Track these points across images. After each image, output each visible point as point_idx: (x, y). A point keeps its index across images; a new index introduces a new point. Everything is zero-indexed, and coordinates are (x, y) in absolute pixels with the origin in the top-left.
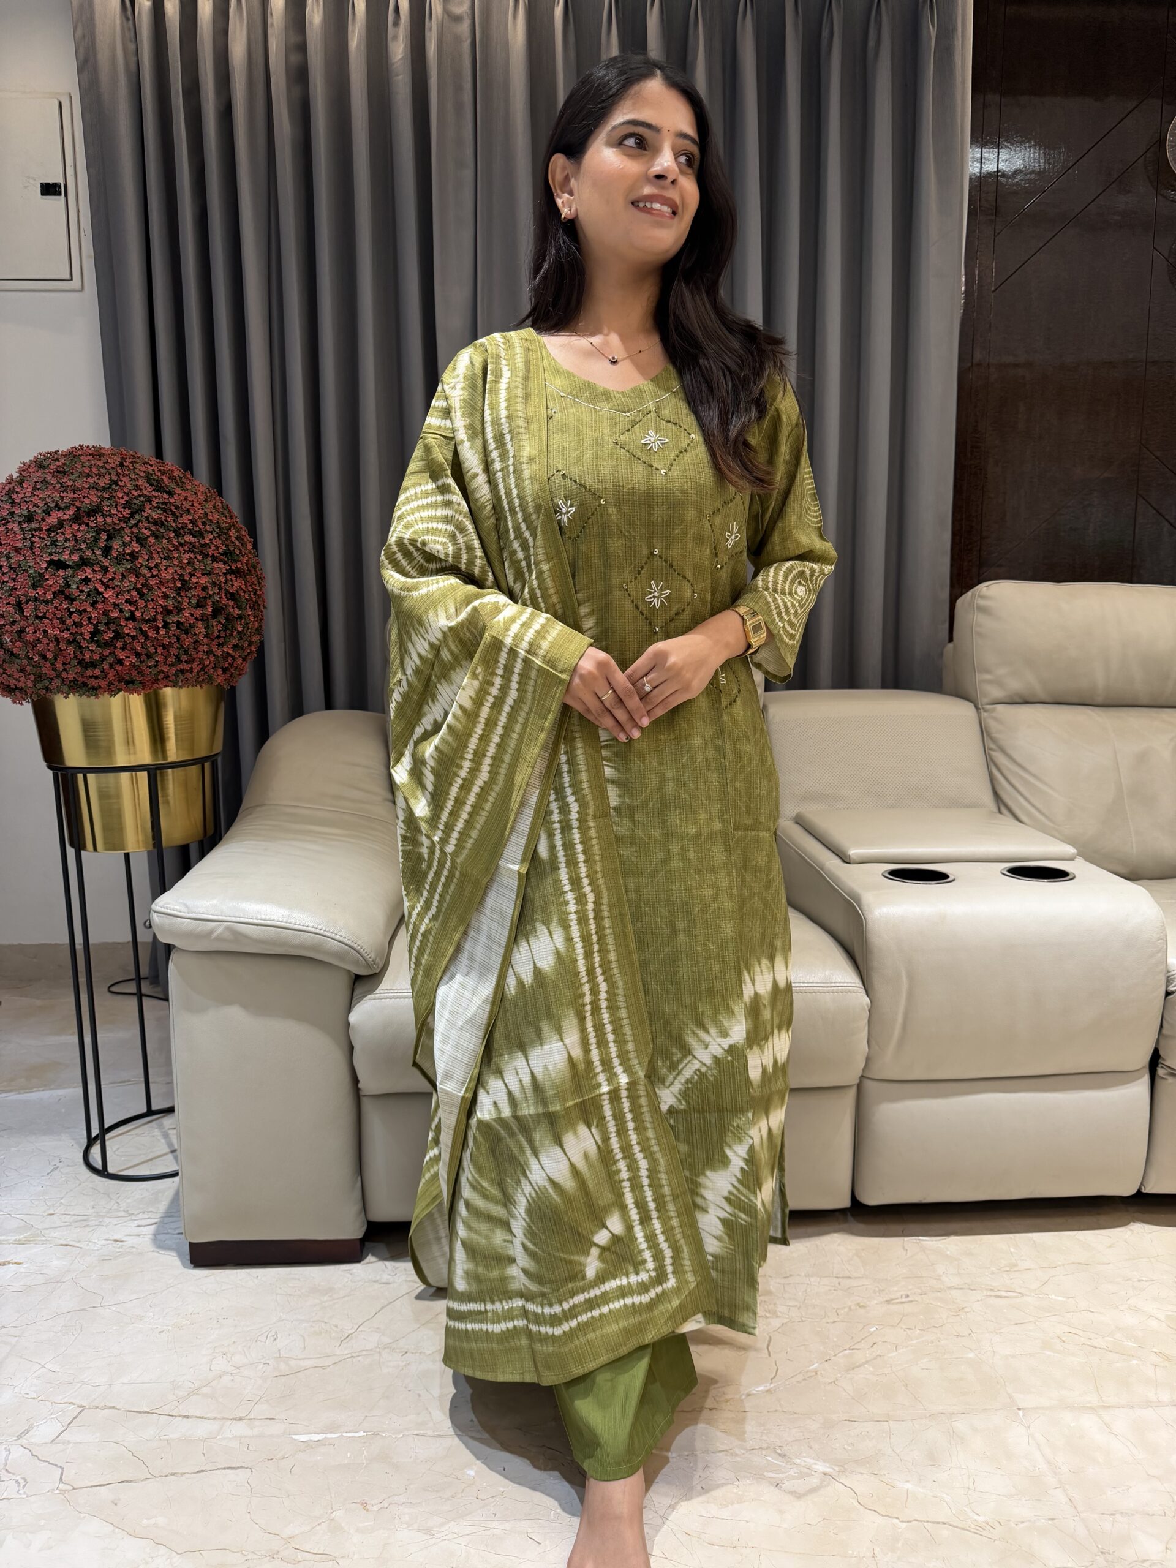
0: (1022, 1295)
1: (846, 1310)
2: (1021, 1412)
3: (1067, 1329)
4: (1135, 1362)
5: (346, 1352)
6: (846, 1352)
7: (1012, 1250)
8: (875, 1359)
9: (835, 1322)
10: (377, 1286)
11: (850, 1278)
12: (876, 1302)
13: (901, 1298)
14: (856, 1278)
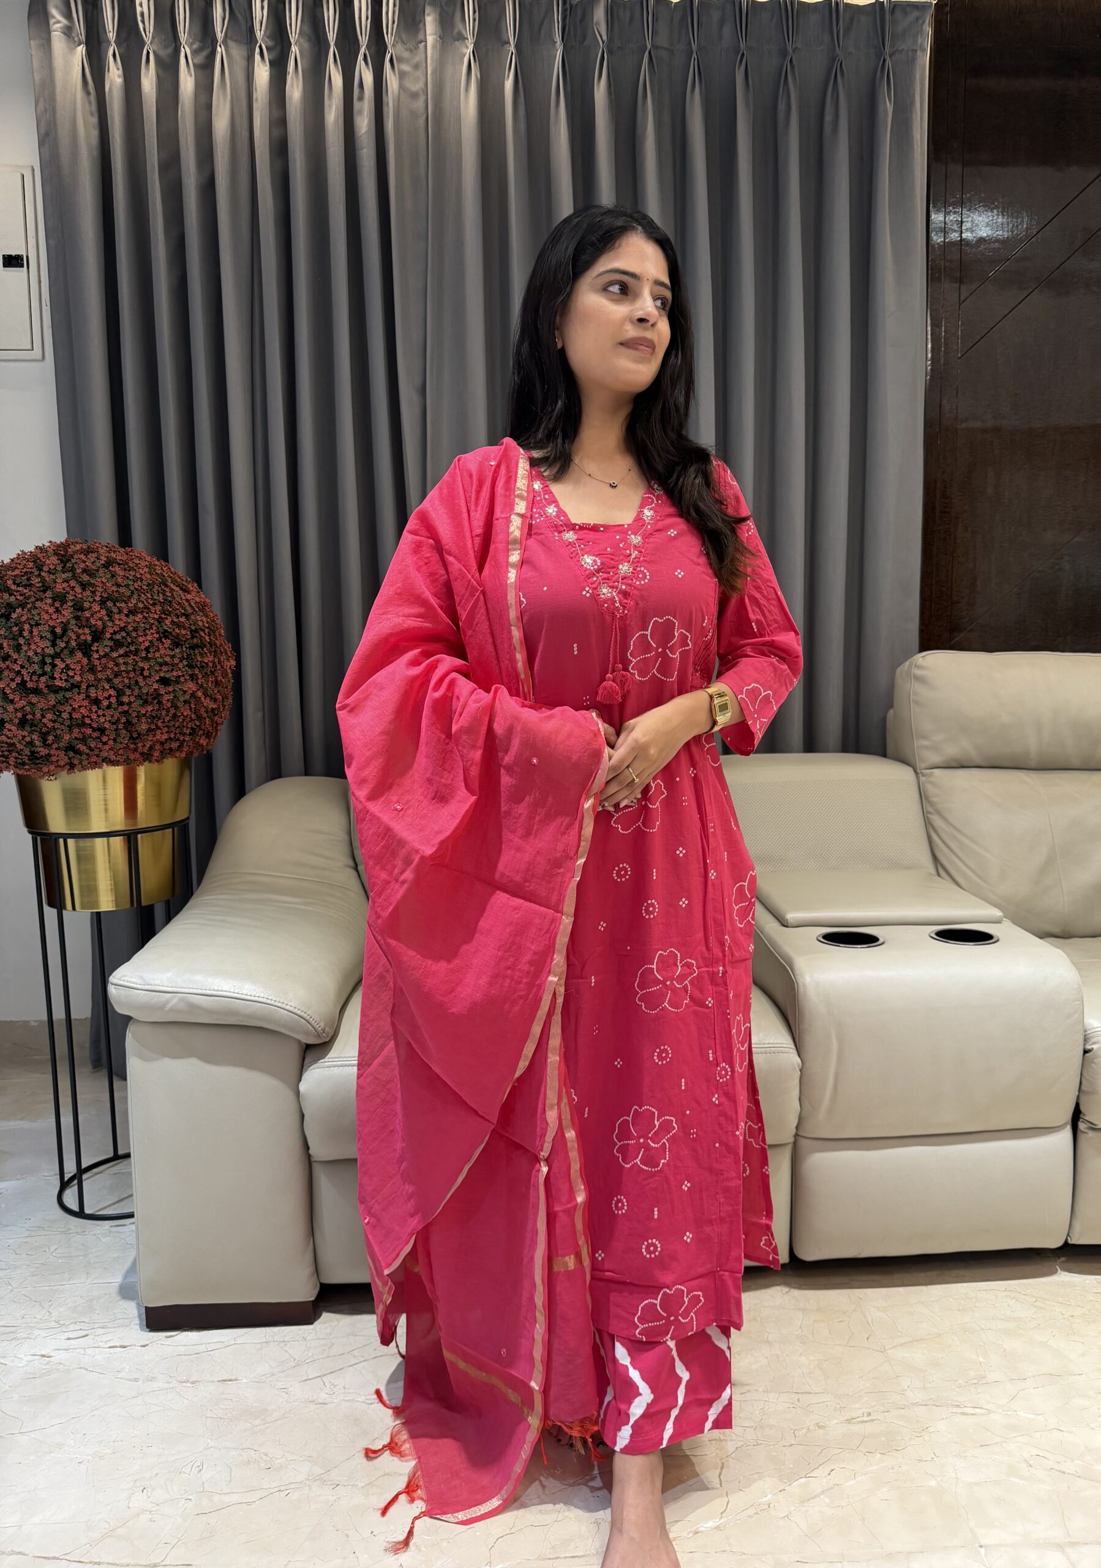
0: (989, 1412)
1: (804, 1431)
2: (982, 1550)
3: (1035, 1451)
6: (802, 1480)
7: (981, 1359)
8: (832, 1488)
9: (792, 1445)
11: (811, 1393)
12: (836, 1421)
13: (863, 1416)
14: (816, 1393)
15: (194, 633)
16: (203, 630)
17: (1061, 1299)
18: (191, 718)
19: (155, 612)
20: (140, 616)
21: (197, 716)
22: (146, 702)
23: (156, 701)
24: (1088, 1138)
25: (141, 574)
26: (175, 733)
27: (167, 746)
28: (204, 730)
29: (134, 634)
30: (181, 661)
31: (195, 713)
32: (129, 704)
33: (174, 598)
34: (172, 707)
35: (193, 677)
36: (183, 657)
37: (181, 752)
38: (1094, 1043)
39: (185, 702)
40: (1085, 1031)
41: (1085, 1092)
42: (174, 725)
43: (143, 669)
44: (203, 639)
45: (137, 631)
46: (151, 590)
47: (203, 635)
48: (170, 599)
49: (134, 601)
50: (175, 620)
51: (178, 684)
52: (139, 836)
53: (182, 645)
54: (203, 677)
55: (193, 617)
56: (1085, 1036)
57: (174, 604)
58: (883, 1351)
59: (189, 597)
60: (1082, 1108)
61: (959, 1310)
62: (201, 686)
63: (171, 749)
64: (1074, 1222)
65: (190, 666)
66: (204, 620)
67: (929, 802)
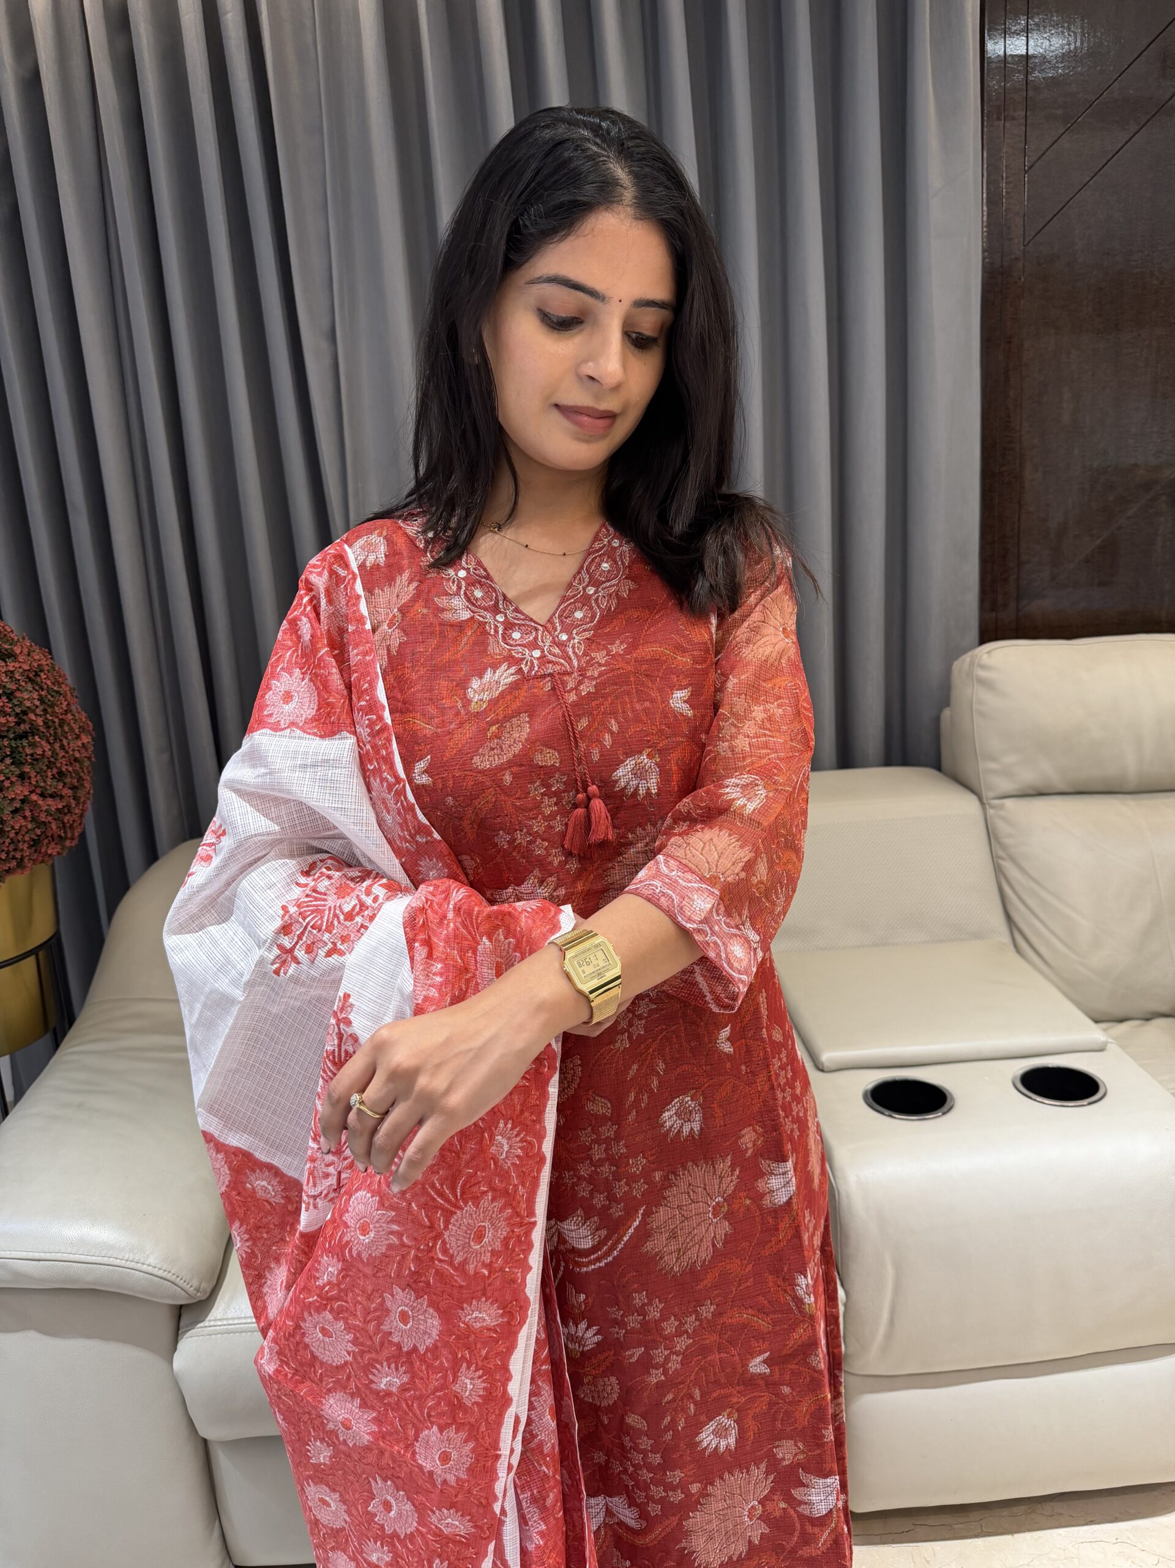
15: (20, 717)
62: (37, 786)
67: (1000, 843)
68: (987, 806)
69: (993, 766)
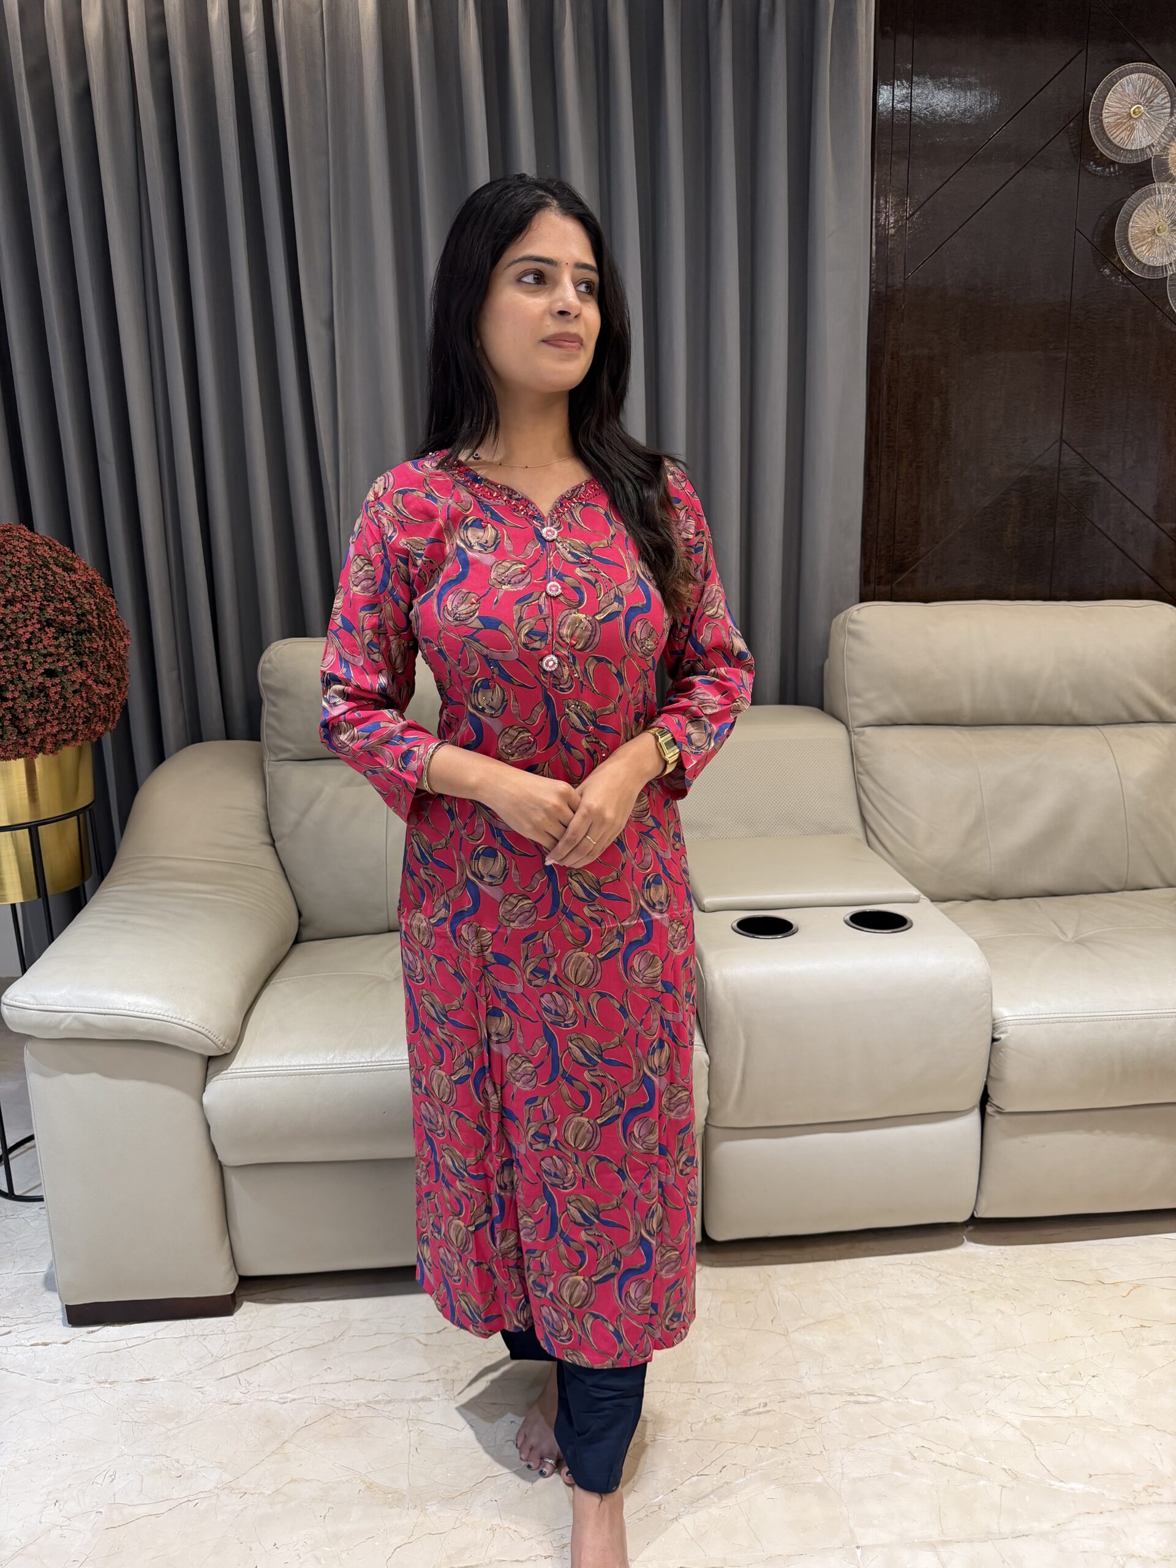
0: (882, 1399)
1: (702, 1423)
2: (859, 1552)
3: (921, 1443)
4: (982, 1482)
5: (183, 1495)
6: (694, 1479)
7: (879, 1342)
8: (722, 1487)
9: (688, 1440)
10: (226, 1407)
11: (711, 1382)
12: (733, 1413)
13: (759, 1407)
14: (716, 1383)
15: (81, 617)
16: (91, 614)
17: (963, 1273)
18: (82, 706)
19: (36, 600)
20: (19, 606)
21: (90, 703)
22: (32, 695)
23: (42, 694)
24: (995, 1122)
25: (18, 558)
26: (67, 725)
27: (60, 737)
28: (99, 717)
29: (13, 627)
30: (67, 650)
31: (87, 701)
32: (14, 699)
33: (57, 581)
34: (60, 698)
35: (81, 665)
36: (69, 644)
37: (77, 740)
38: (1002, 1033)
39: (75, 692)
40: (994, 1020)
41: (992, 1078)
42: (65, 716)
43: (25, 663)
44: (92, 623)
45: (16, 622)
46: (31, 574)
47: (91, 618)
48: (51, 583)
49: (11, 590)
50: (59, 606)
51: (65, 674)
52: (39, 827)
53: (68, 632)
54: (93, 663)
55: (79, 600)
56: (993, 1025)
57: (57, 589)
58: (786, 1334)
59: (74, 577)
60: (990, 1092)
61: (864, 1287)
62: (92, 673)
63: (64, 740)
64: (979, 1198)
65: (78, 654)
66: (92, 601)
67: (859, 762)
68: (852, 733)
69: (857, 700)
